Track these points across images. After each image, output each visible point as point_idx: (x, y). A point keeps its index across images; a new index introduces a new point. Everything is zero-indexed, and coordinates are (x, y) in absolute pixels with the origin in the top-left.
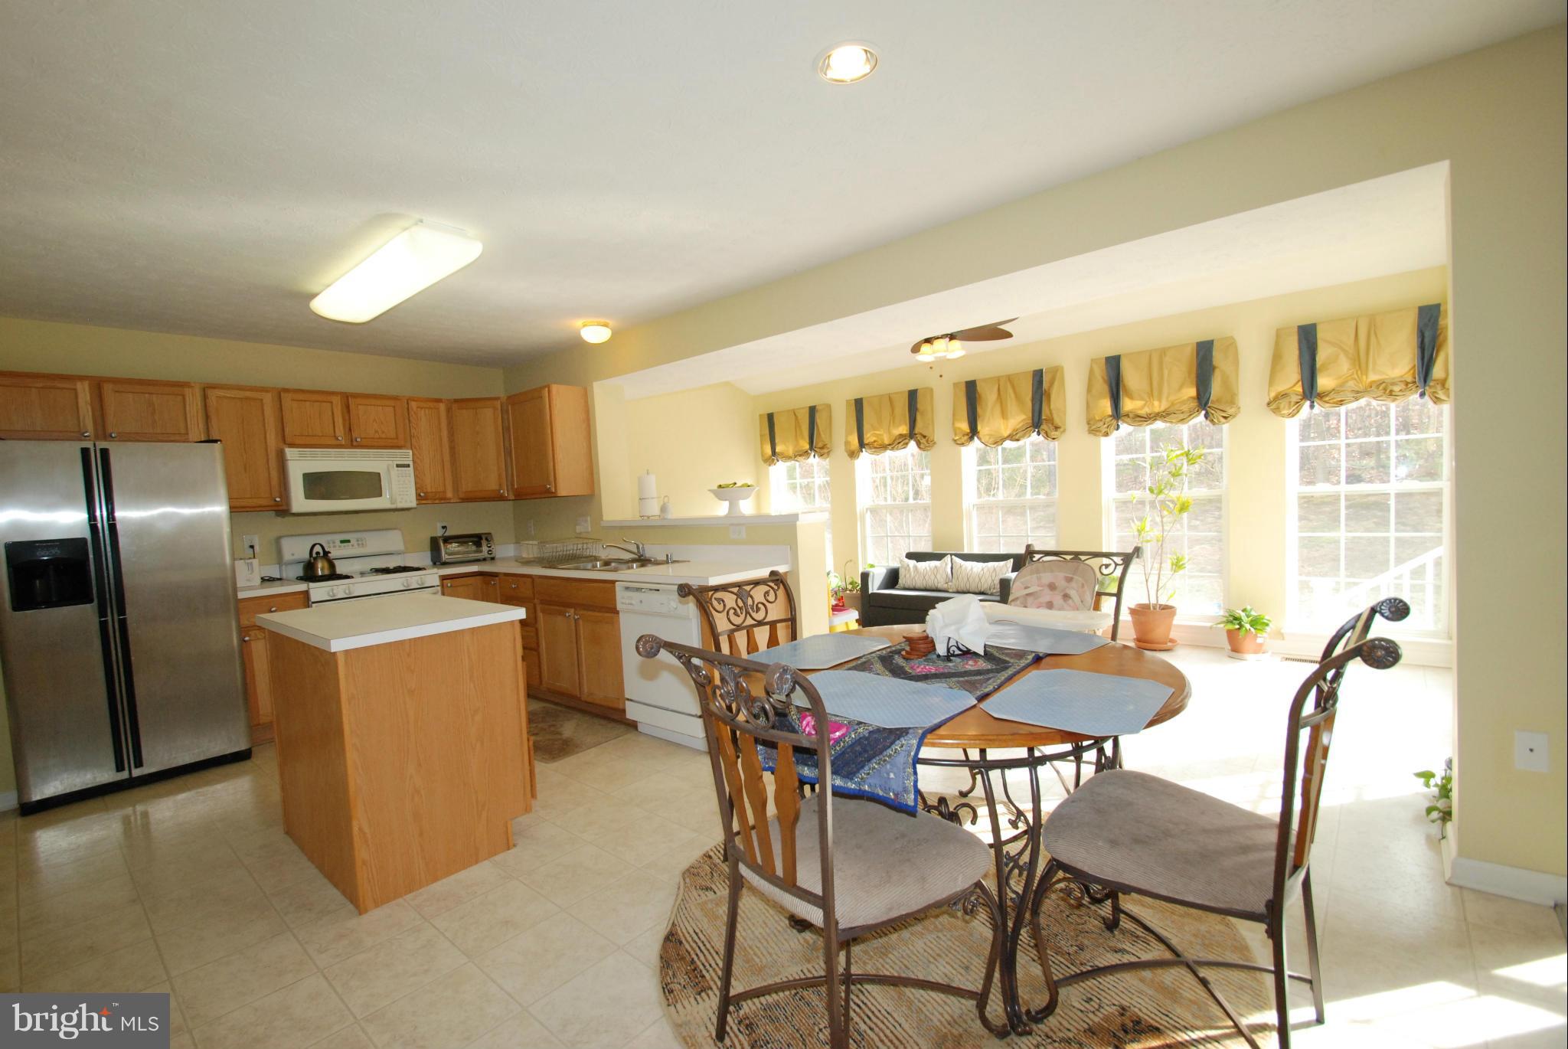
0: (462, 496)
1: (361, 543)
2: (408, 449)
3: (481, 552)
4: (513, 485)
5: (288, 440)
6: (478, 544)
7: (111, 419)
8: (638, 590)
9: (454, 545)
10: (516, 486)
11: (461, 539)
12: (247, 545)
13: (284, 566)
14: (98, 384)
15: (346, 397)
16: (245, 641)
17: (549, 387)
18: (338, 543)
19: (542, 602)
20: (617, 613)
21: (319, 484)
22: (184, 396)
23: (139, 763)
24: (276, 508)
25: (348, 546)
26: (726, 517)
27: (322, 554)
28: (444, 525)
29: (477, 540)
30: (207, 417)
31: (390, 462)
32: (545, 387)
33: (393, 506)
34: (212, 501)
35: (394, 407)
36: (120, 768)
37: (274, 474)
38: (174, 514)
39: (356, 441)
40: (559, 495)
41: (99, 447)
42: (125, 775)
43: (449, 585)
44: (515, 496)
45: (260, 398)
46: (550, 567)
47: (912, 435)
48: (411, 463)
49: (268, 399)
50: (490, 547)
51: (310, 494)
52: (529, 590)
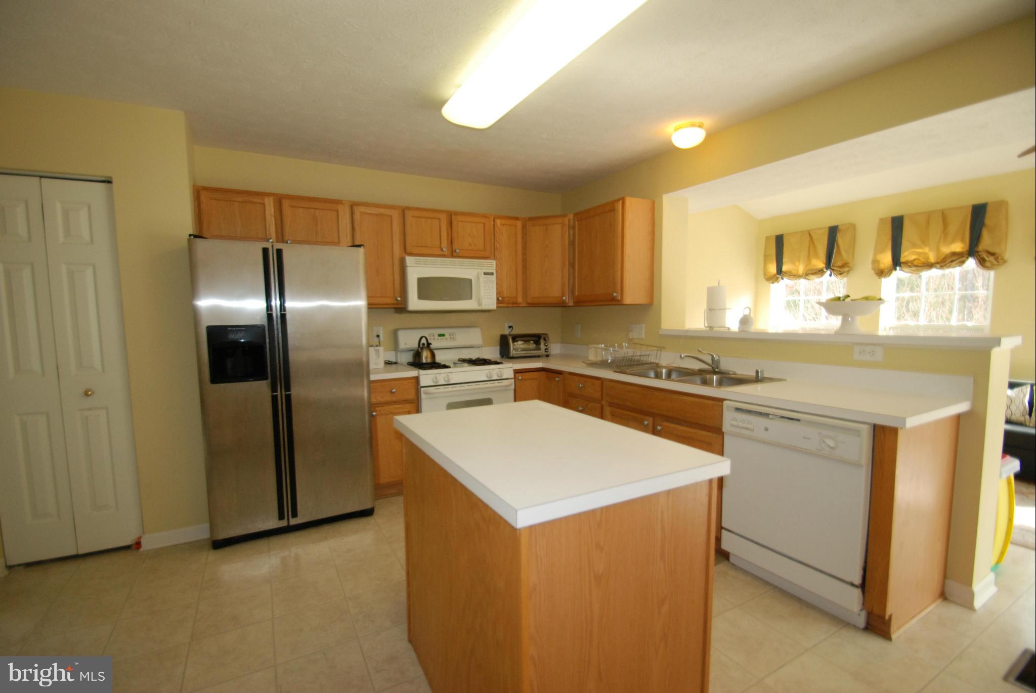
0: (529, 301)
1: (452, 338)
2: (491, 259)
3: (539, 349)
4: (573, 292)
5: (409, 249)
6: (537, 343)
7: (287, 228)
8: (766, 415)
9: (520, 342)
10: (577, 294)
11: (525, 338)
12: (375, 335)
13: (399, 353)
14: (279, 199)
15: (451, 216)
16: (372, 415)
17: (623, 199)
18: (436, 337)
19: (611, 405)
20: (722, 434)
21: (427, 287)
22: (338, 211)
23: (295, 515)
24: (397, 306)
25: (444, 339)
27: (426, 346)
28: (510, 325)
29: (537, 339)
30: (353, 229)
31: (480, 270)
32: (618, 200)
33: (480, 308)
34: (356, 298)
35: (484, 224)
36: (281, 517)
37: (397, 277)
38: (328, 307)
39: (456, 252)
40: (624, 303)
41: (275, 248)
42: (283, 523)
43: (520, 378)
44: (574, 302)
45: (390, 214)
46: (621, 372)
47: (972, 251)
48: (494, 272)
49: (396, 215)
50: (546, 346)
51: (421, 296)
52: (597, 391)
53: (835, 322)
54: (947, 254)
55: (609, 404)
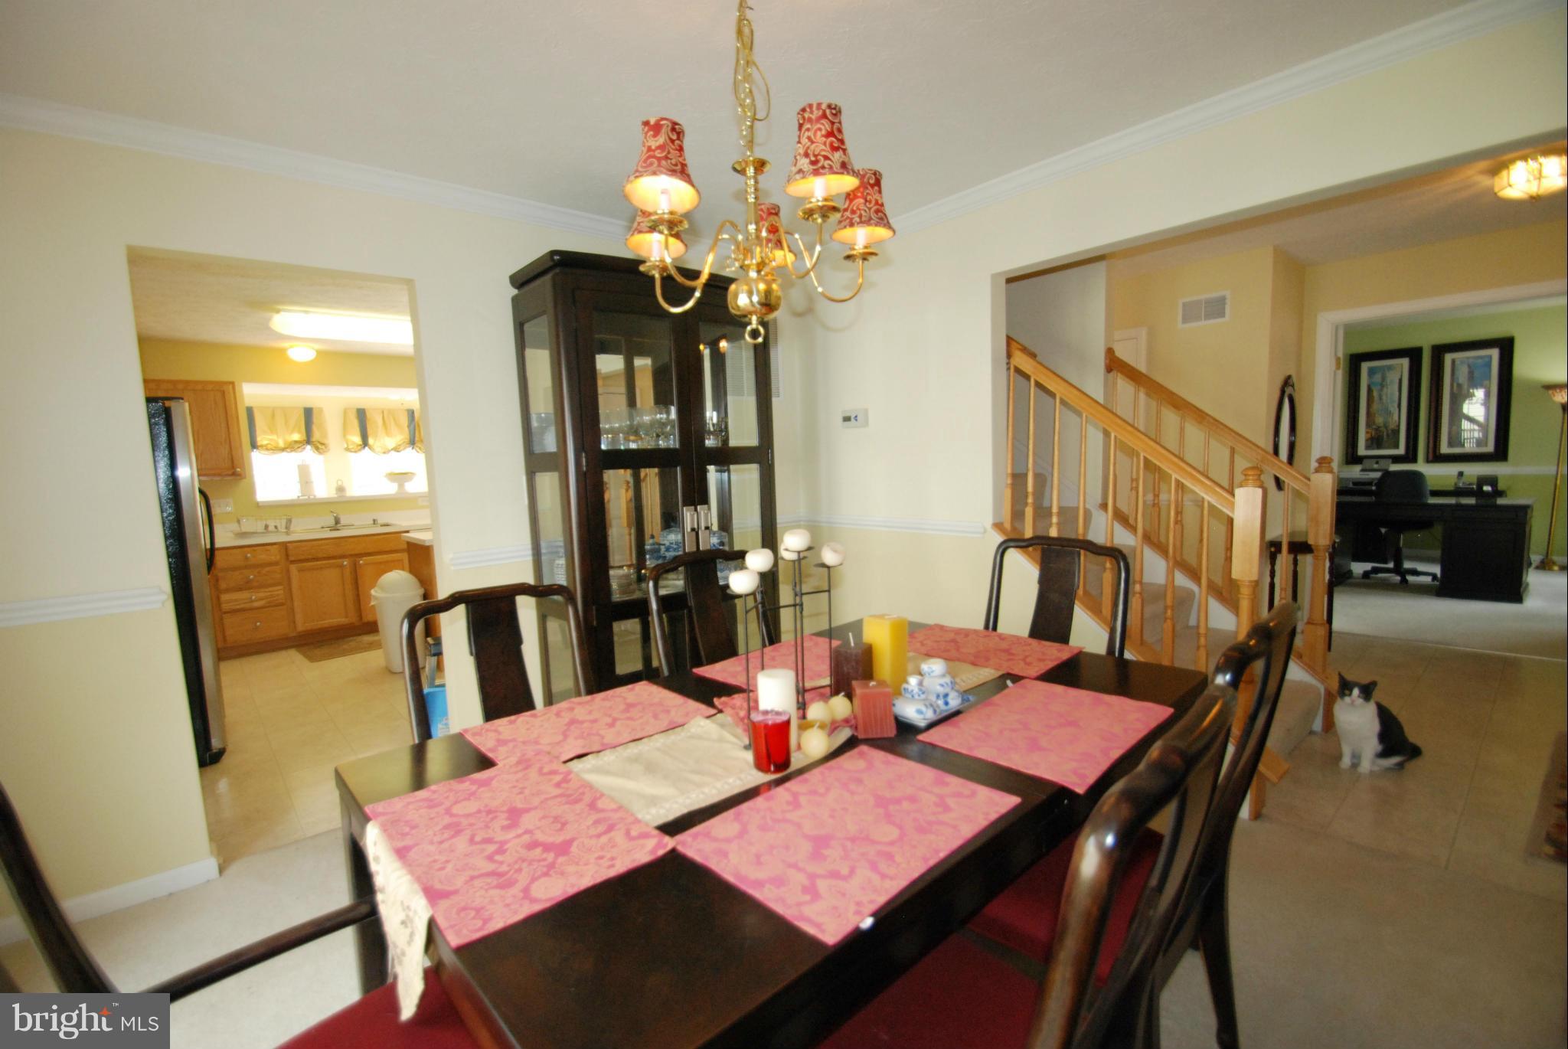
26: (396, 495)
47: (309, 440)
52: (275, 555)
54: (291, 442)
55: (292, 562)
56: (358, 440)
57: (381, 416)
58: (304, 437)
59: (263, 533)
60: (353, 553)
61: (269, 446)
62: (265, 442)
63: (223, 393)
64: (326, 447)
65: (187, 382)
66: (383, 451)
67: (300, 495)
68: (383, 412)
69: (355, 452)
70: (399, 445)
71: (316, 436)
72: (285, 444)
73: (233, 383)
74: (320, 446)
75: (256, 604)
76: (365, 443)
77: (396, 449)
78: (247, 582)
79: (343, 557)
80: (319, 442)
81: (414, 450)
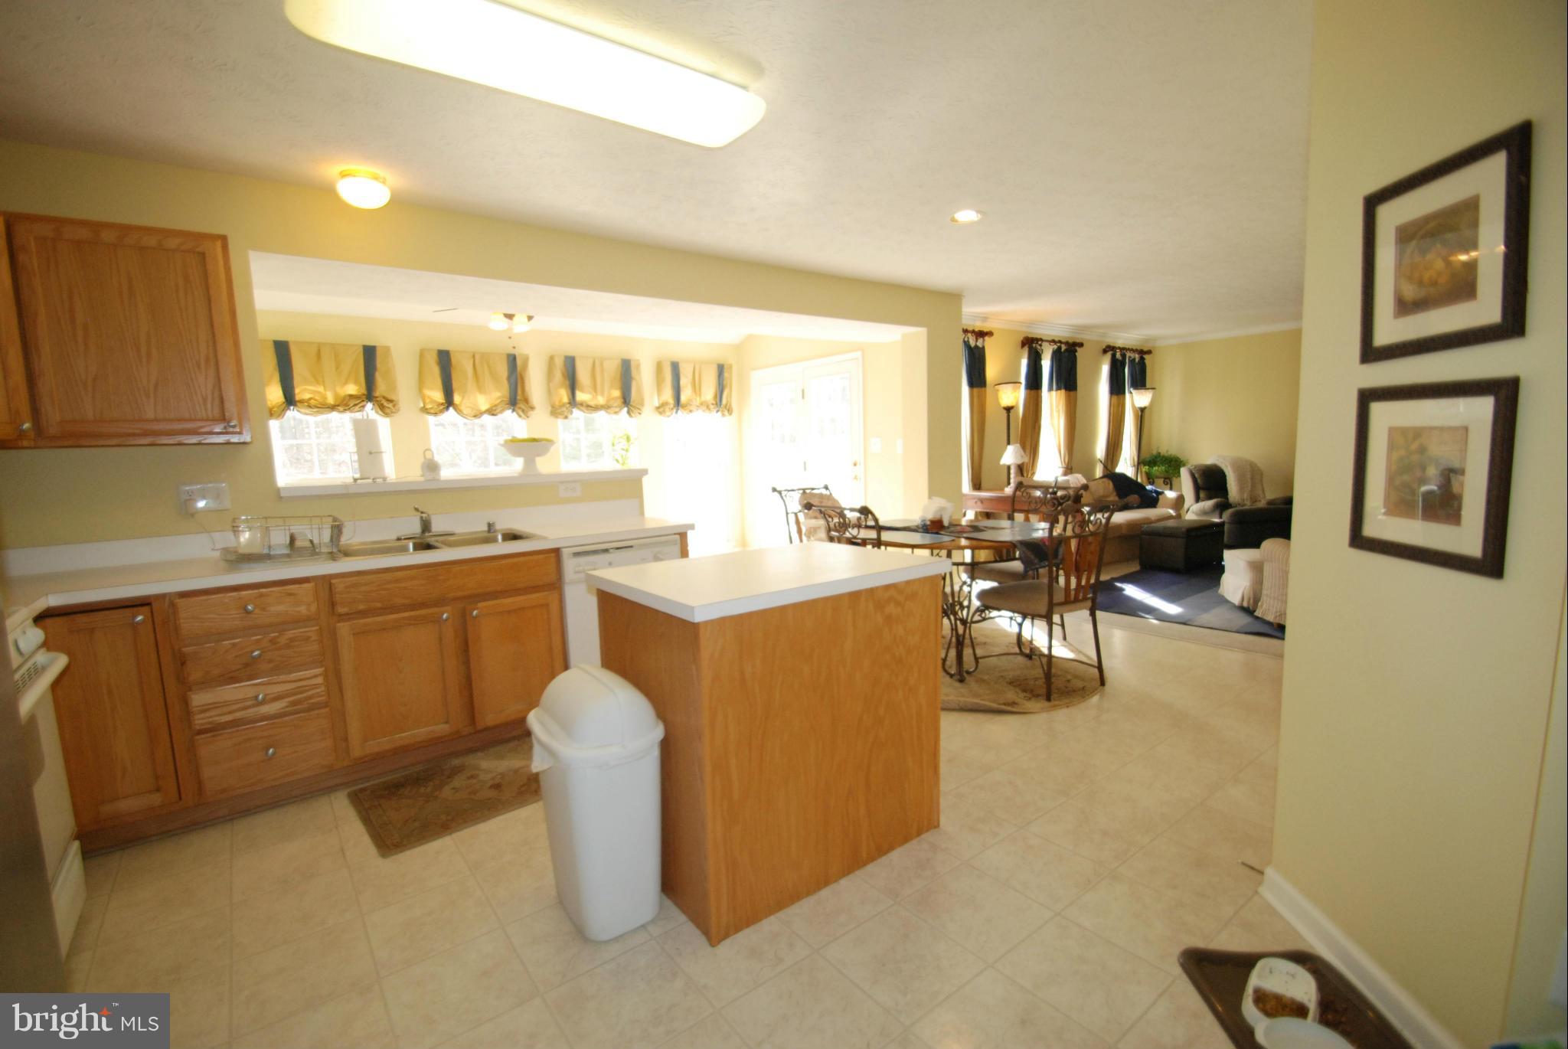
8: (606, 551)
26: (522, 476)
47: (370, 395)
52: (305, 604)
53: (517, 465)
54: (345, 396)
55: (343, 617)
56: (438, 396)
57: (472, 362)
58: (364, 391)
59: (288, 556)
60: (460, 594)
61: (313, 402)
62: (307, 396)
63: (203, 255)
64: (394, 406)
65: (126, 229)
66: (473, 414)
67: (357, 476)
68: (474, 356)
69: (436, 414)
70: (496, 406)
71: (381, 388)
72: (336, 400)
73: (224, 239)
74: (386, 404)
75: (266, 709)
76: (449, 402)
77: (491, 412)
78: (247, 665)
79: (440, 602)
80: (384, 397)
81: (515, 413)
